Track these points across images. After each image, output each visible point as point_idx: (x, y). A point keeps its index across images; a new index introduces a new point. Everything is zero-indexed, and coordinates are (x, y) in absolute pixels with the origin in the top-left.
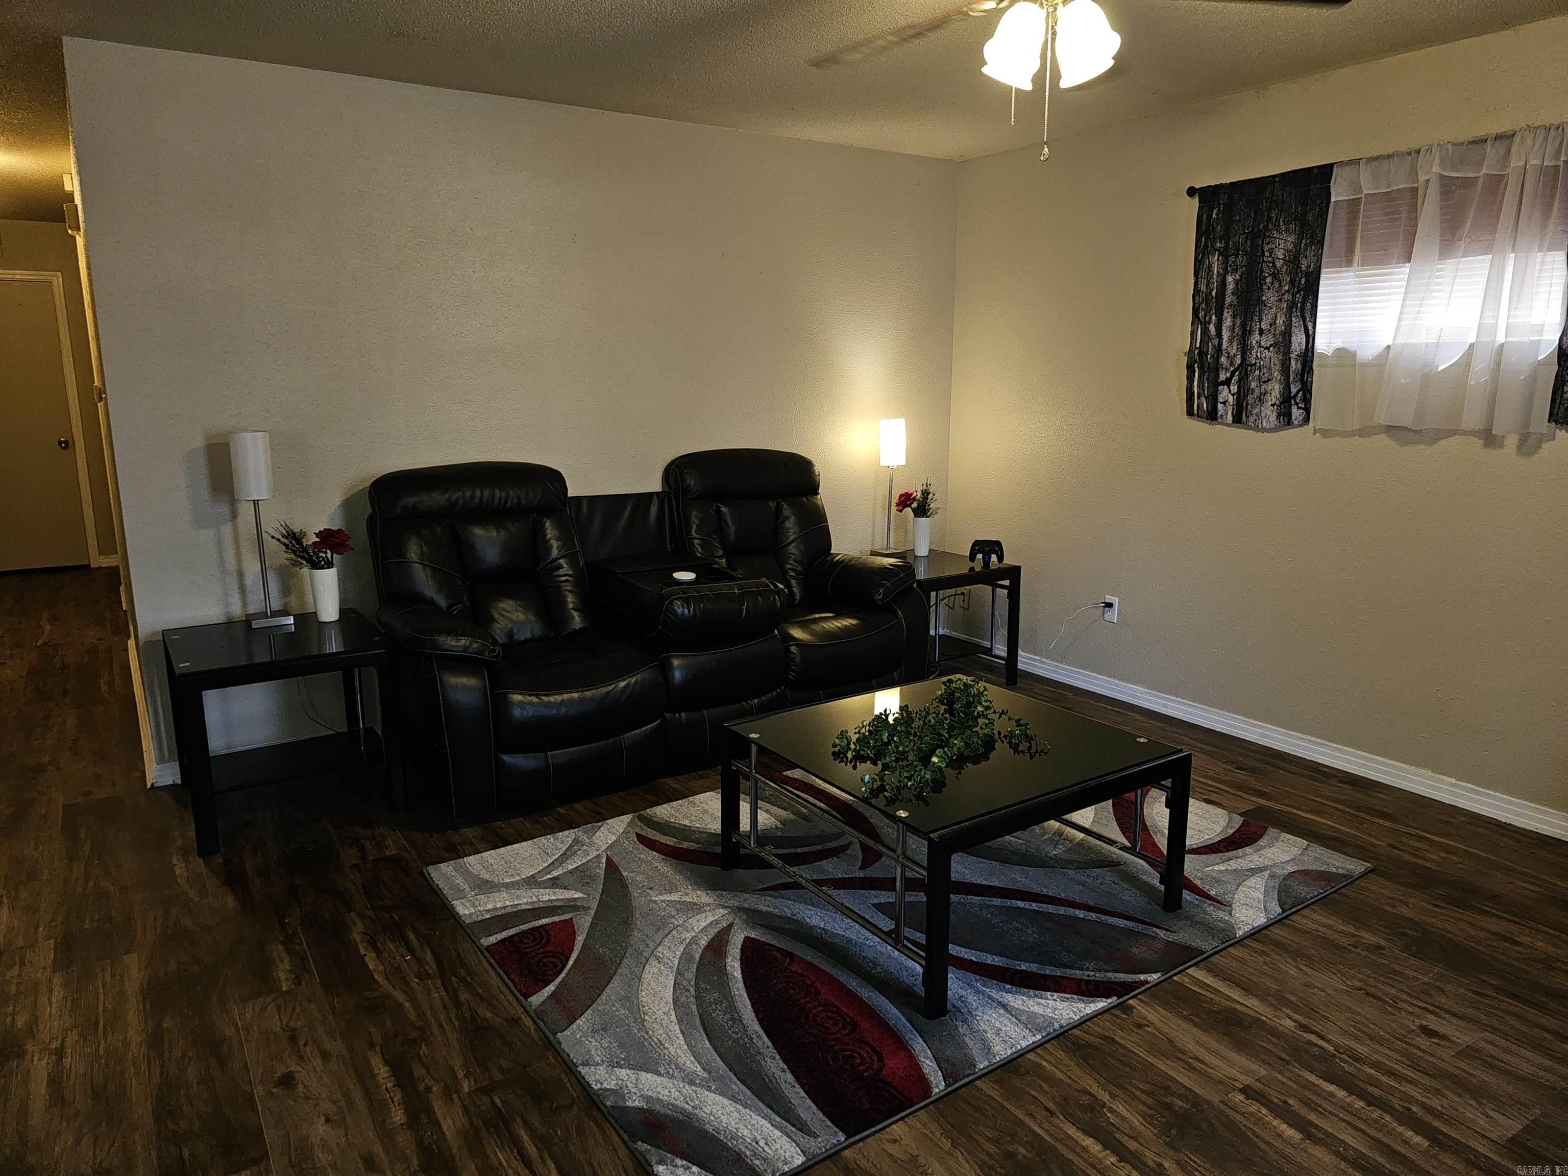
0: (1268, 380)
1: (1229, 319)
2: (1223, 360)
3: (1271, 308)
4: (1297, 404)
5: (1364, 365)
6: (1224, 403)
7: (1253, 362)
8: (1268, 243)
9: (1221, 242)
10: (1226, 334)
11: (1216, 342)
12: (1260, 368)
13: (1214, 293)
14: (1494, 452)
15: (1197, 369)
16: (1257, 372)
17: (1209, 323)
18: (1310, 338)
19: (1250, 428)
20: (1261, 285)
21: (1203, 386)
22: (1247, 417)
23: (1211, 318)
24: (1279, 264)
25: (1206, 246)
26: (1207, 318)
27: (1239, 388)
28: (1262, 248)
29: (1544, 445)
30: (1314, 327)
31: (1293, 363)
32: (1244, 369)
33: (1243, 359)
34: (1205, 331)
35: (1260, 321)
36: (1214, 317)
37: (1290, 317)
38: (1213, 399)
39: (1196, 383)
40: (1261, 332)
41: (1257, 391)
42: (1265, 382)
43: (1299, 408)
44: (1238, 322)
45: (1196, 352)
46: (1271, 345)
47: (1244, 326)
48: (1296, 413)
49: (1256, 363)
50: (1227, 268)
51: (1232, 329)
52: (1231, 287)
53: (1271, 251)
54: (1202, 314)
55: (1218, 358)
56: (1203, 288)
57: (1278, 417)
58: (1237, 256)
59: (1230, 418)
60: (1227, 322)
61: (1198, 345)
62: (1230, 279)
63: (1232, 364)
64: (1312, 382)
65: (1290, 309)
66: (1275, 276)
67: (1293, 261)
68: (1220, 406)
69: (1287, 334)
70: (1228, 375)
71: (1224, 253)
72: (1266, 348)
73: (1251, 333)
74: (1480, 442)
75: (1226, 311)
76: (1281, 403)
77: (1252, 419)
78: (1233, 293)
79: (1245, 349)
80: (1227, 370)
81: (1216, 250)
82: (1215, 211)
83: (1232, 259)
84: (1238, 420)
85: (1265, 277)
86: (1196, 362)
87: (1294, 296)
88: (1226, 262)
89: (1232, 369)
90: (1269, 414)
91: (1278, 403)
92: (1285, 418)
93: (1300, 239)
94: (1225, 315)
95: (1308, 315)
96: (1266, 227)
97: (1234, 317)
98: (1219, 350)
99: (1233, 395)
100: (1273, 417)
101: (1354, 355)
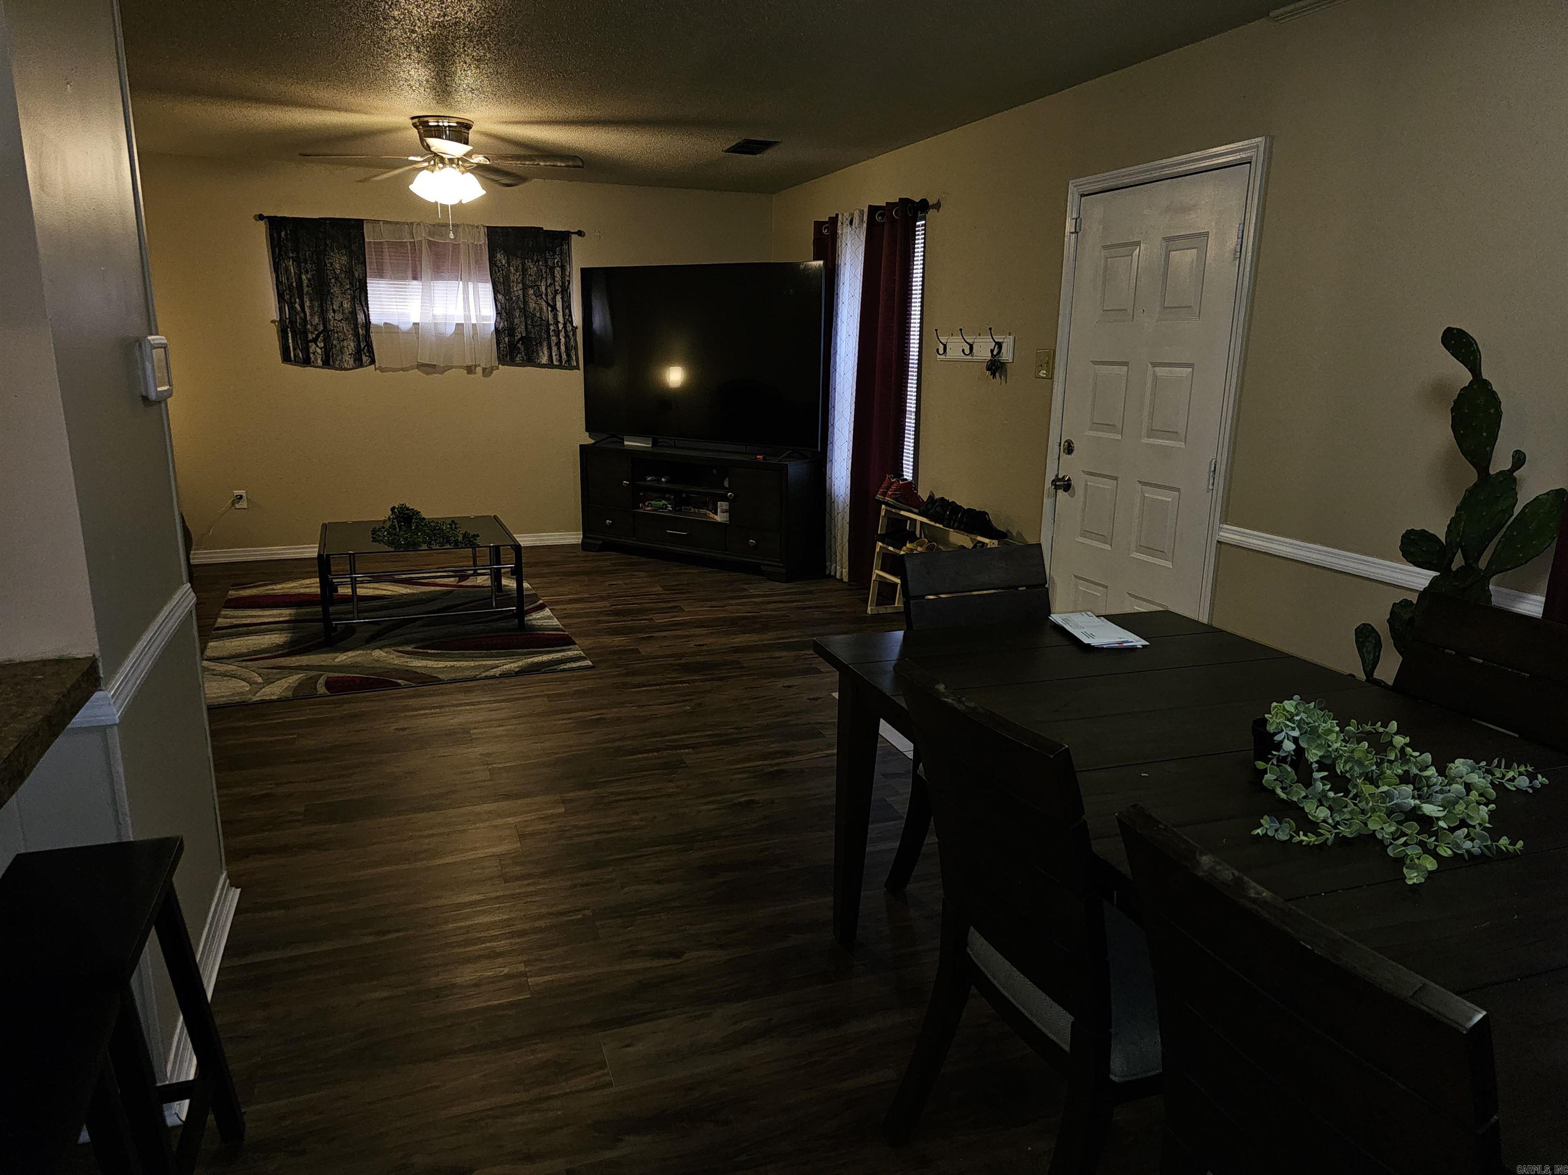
0: (344, 340)
1: (308, 302)
2: (309, 326)
3: (338, 297)
4: (365, 353)
5: (403, 333)
6: (314, 353)
7: (332, 328)
8: (329, 259)
9: (292, 253)
10: (307, 311)
11: (302, 315)
12: (337, 332)
13: (294, 284)
14: (473, 376)
15: (289, 332)
16: (336, 335)
17: (295, 303)
18: (367, 316)
19: (337, 369)
20: (329, 283)
21: (297, 343)
22: (333, 361)
23: (295, 300)
24: (338, 272)
25: (280, 255)
26: (293, 300)
27: (325, 344)
28: (325, 262)
29: (494, 372)
30: (368, 311)
31: (360, 331)
32: (327, 334)
33: (325, 327)
34: (292, 308)
35: (332, 304)
36: (297, 300)
37: (354, 304)
38: (306, 350)
39: (290, 341)
40: (334, 311)
41: (338, 346)
42: (341, 341)
43: (366, 356)
44: (316, 304)
45: (287, 321)
46: (342, 319)
47: (321, 306)
48: (364, 358)
49: (334, 330)
50: (300, 269)
51: (312, 307)
52: (305, 282)
53: (332, 264)
54: (287, 297)
55: (306, 325)
56: (284, 280)
57: (354, 362)
58: (306, 263)
59: (320, 362)
60: (307, 304)
61: (287, 316)
62: (304, 277)
63: (316, 329)
64: (371, 341)
65: (353, 299)
66: (337, 279)
67: (349, 272)
68: (311, 355)
69: (354, 313)
70: (314, 336)
71: (297, 261)
72: (339, 321)
73: (327, 311)
74: (465, 372)
75: (305, 296)
76: (356, 353)
77: (337, 363)
78: (308, 286)
79: (325, 321)
80: (312, 333)
81: (290, 258)
82: (283, 234)
83: (303, 265)
84: (327, 363)
85: (330, 279)
86: (288, 327)
87: (354, 292)
88: (299, 266)
89: (316, 333)
90: (349, 360)
91: (354, 353)
92: (359, 363)
93: (351, 258)
94: (305, 299)
95: (364, 304)
96: (325, 250)
97: (311, 300)
98: (305, 320)
99: (321, 348)
100: (351, 362)
101: (397, 327)
